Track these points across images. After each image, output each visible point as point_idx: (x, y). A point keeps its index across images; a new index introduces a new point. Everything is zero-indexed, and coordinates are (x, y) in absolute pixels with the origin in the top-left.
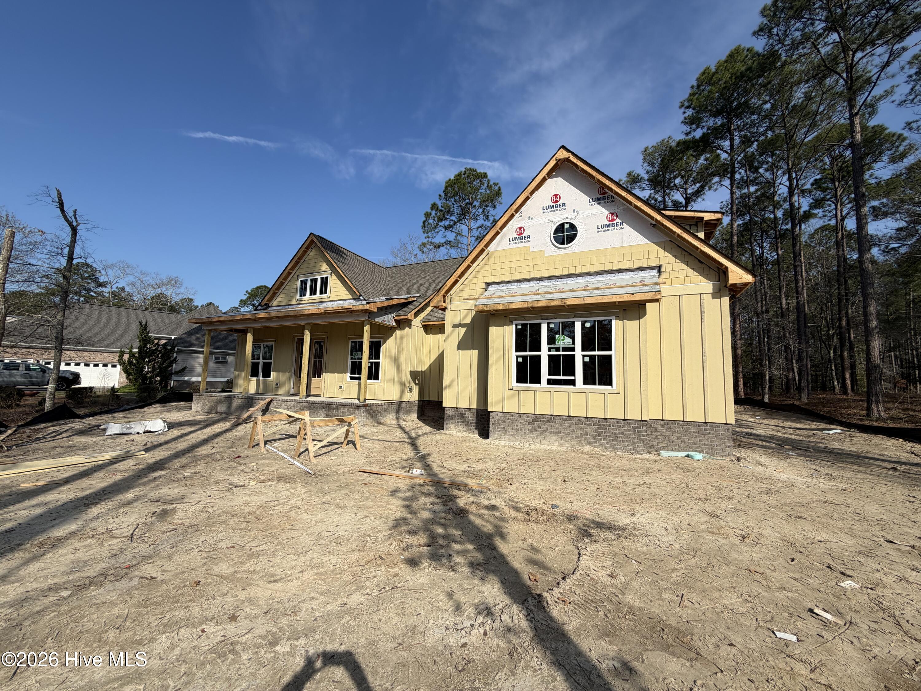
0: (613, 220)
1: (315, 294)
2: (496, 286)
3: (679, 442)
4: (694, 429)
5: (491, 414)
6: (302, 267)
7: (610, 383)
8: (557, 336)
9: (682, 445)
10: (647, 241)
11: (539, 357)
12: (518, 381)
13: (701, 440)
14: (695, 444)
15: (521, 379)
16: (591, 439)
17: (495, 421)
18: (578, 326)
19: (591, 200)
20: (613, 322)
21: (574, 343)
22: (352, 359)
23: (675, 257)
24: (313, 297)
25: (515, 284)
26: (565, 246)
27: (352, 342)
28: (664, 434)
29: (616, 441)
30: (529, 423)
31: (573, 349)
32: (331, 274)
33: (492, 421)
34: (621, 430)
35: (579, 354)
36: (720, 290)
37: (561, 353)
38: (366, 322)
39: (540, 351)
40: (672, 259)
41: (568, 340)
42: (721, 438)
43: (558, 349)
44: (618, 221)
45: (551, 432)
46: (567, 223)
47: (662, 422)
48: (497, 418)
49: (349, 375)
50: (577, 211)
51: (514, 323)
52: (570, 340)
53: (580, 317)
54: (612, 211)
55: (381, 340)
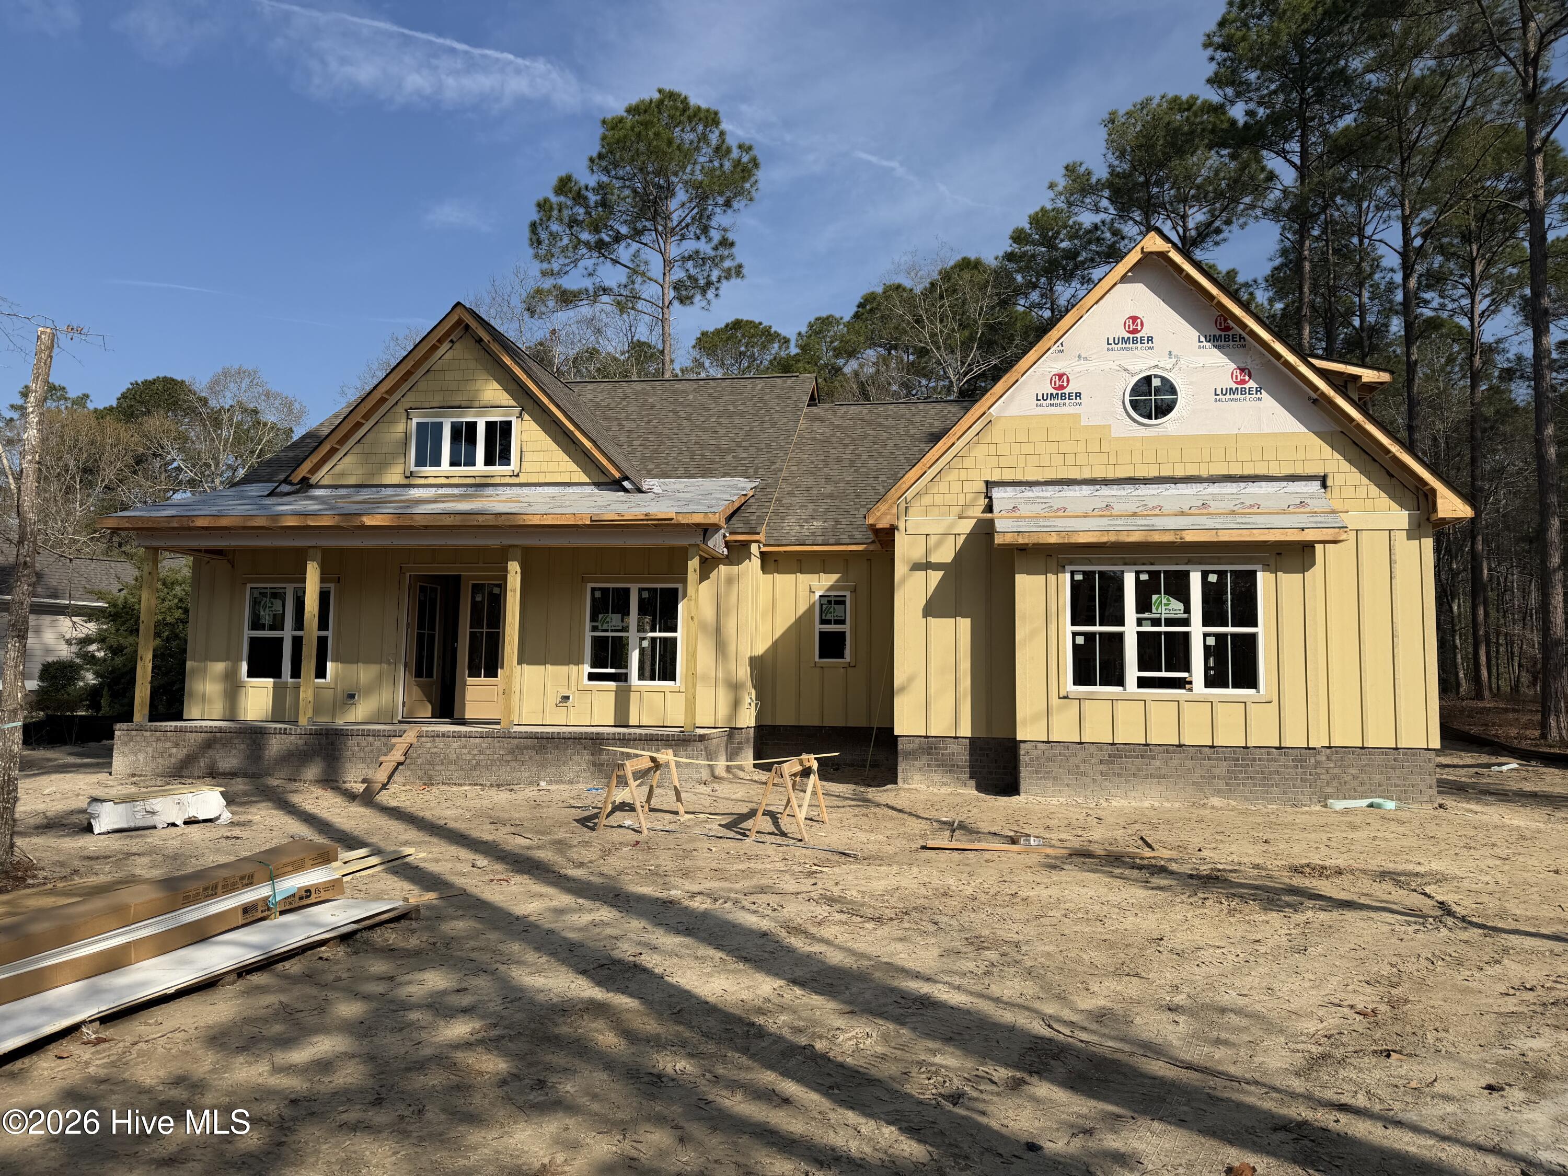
0: (1243, 382)
1: (469, 463)
2: (1009, 489)
3: (1355, 783)
4: (1379, 759)
5: (1022, 745)
6: (422, 386)
7: (1254, 684)
8: (1155, 597)
9: (1360, 789)
10: (1303, 429)
11: (1120, 637)
12: (1078, 681)
13: (1389, 779)
14: (1380, 785)
15: (1083, 676)
16: (1221, 784)
17: (1031, 760)
18: (1195, 580)
19: (1202, 339)
20: (1260, 575)
21: (1187, 610)
22: (594, 629)
23: (1350, 461)
24: (463, 470)
25: (1050, 488)
26: (1153, 422)
27: (593, 590)
28: (1331, 771)
29: (1264, 785)
30: (1101, 762)
31: (1186, 622)
32: (520, 416)
33: (1024, 759)
34: (1274, 766)
35: (1197, 630)
36: (1419, 526)
37: (1163, 629)
38: (691, 551)
39: (1121, 624)
40: (1345, 465)
41: (1177, 607)
42: (1420, 774)
43: (1156, 622)
44: (1252, 384)
46: (1156, 376)
47: (1328, 751)
48: (1035, 753)
49: (587, 669)
50: (1176, 356)
51: (1069, 568)
52: (1180, 606)
53: (1201, 564)
54: (1243, 365)
55: (679, 586)
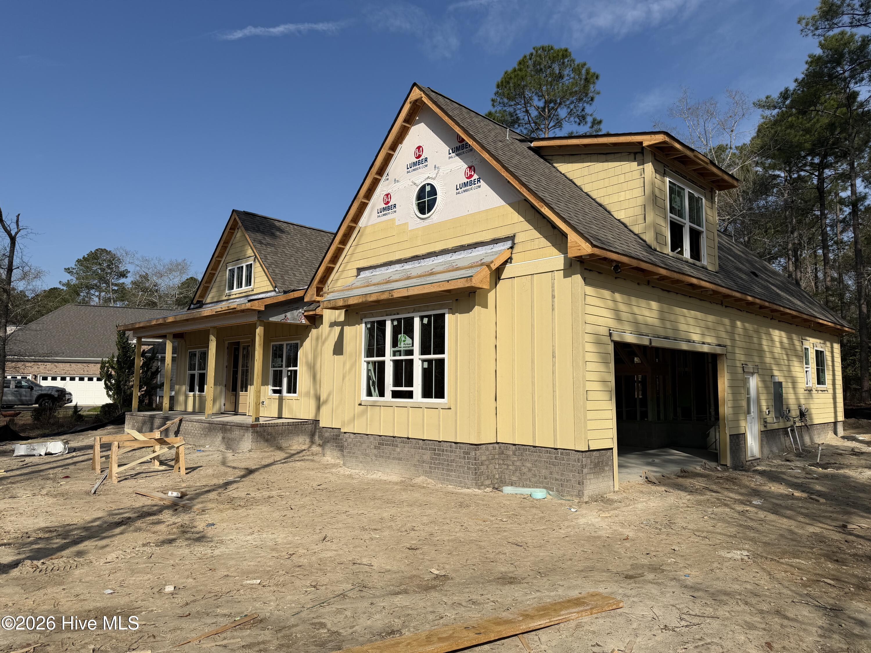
0: (471, 176)
1: (241, 287)
2: (367, 272)
3: (530, 475)
4: (545, 456)
5: (345, 435)
6: (230, 253)
7: (443, 397)
8: (399, 336)
9: (533, 480)
10: (503, 203)
11: (384, 363)
12: (368, 393)
13: (551, 473)
14: (545, 478)
16: (426, 466)
17: (348, 445)
18: (417, 322)
19: (451, 151)
20: (447, 316)
21: (413, 344)
22: (274, 367)
23: (528, 221)
24: (240, 290)
25: (383, 269)
26: (427, 215)
27: (273, 346)
28: (516, 464)
29: (448, 470)
30: (375, 447)
31: (412, 352)
32: (255, 261)
33: (346, 441)
34: (453, 456)
35: (417, 358)
36: (571, 265)
37: (403, 357)
38: (258, 323)
39: (384, 356)
40: (527, 226)
41: (409, 340)
42: (572, 471)
43: (401, 353)
45: (394, 458)
46: (428, 184)
47: (514, 447)
48: (350, 440)
49: (271, 388)
50: (438, 168)
51: (364, 320)
53: (419, 311)
54: (470, 164)
55: (298, 342)
